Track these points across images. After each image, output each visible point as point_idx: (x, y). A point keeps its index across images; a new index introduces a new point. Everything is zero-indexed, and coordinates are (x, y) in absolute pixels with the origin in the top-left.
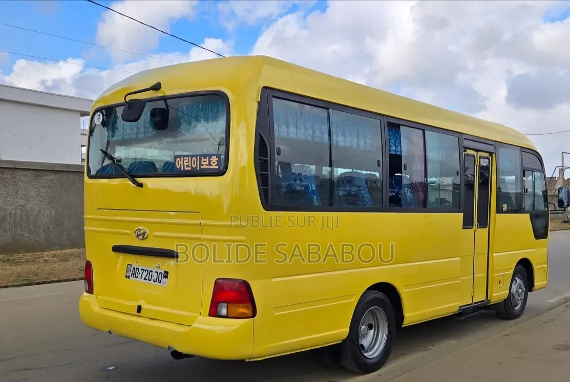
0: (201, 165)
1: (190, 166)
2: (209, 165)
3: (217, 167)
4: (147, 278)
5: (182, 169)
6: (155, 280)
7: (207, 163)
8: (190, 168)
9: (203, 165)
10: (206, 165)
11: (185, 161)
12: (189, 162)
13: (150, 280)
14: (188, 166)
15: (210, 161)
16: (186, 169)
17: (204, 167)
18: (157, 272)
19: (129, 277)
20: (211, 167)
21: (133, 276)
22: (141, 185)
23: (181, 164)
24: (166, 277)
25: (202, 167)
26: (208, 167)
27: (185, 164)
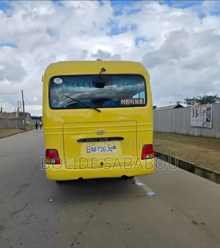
0: (135, 102)
1: (129, 103)
2: (139, 102)
3: (142, 103)
4: (103, 150)
5: (125, 104)
6: (108, 150)
7: (138, 101)
8: (129, 104)
9: (136, 102)
10: (138, 102)
11: (126, 101)
12: (128, 101)
13: (105, 151)
14: (127, 103)
15: (139, 101)
16: (127, 104)
17: (137, 103)
18: (109, 147)
19: (90, 152)
20: (140, 103)
21: (92, 151)
22: (100, 111)
23: (124, 102)
24: (115, 148)
25: (135, 103)
26: (138, 103)
27: (126, 102)
